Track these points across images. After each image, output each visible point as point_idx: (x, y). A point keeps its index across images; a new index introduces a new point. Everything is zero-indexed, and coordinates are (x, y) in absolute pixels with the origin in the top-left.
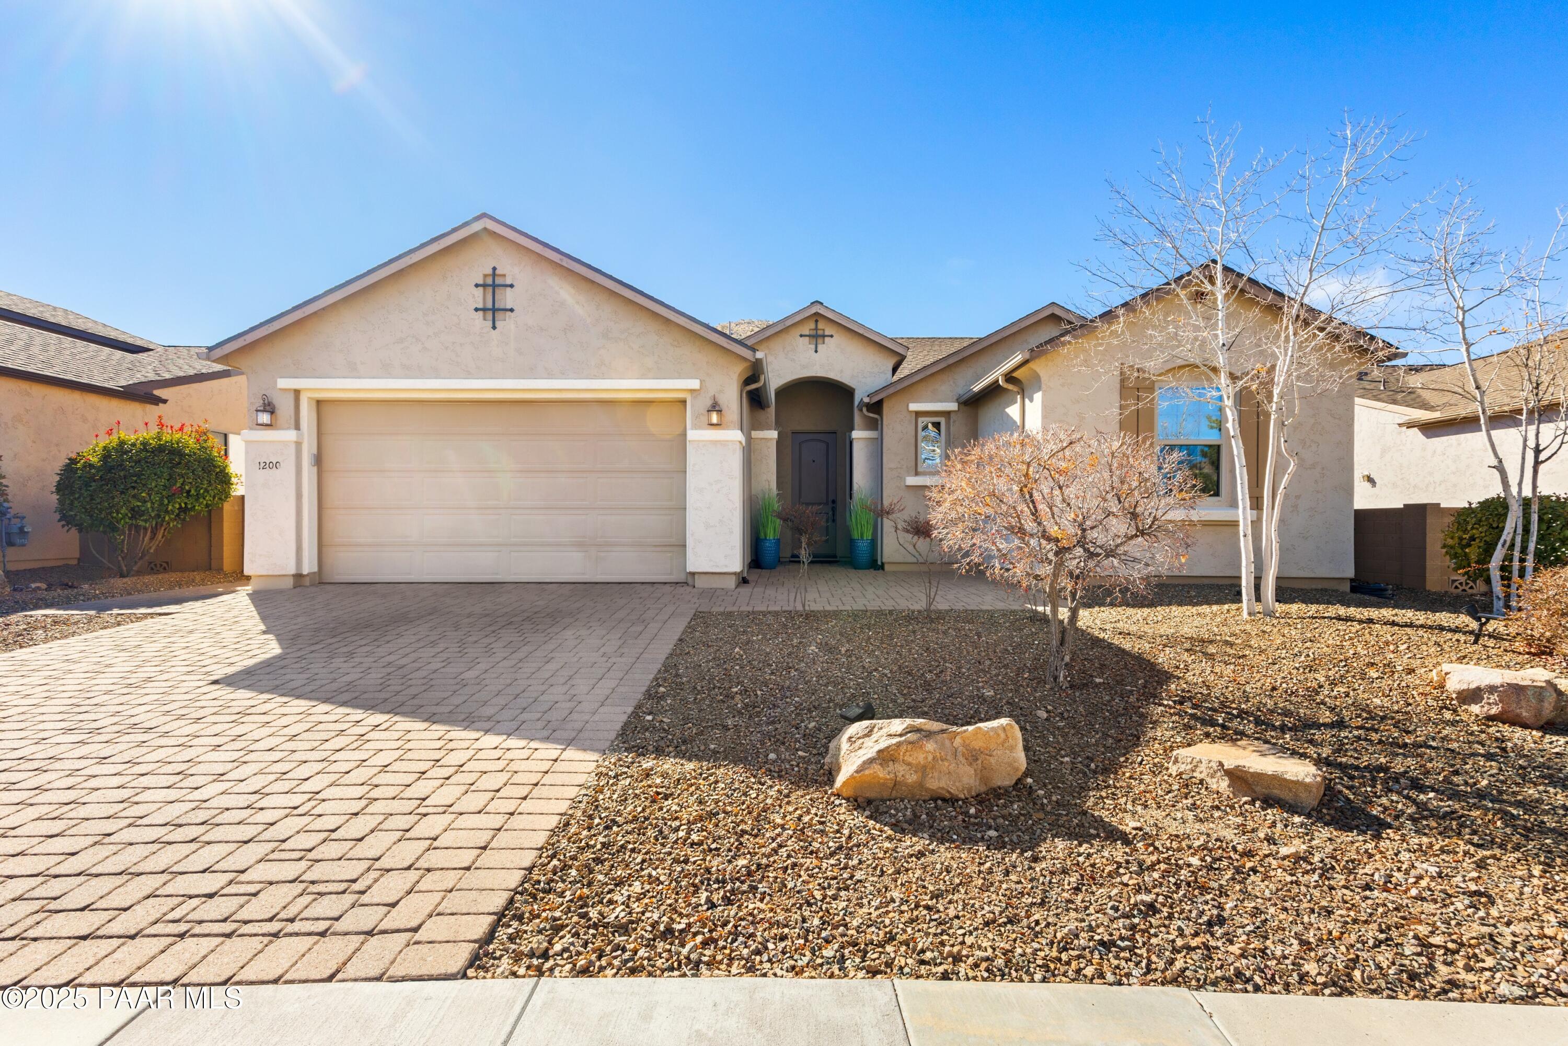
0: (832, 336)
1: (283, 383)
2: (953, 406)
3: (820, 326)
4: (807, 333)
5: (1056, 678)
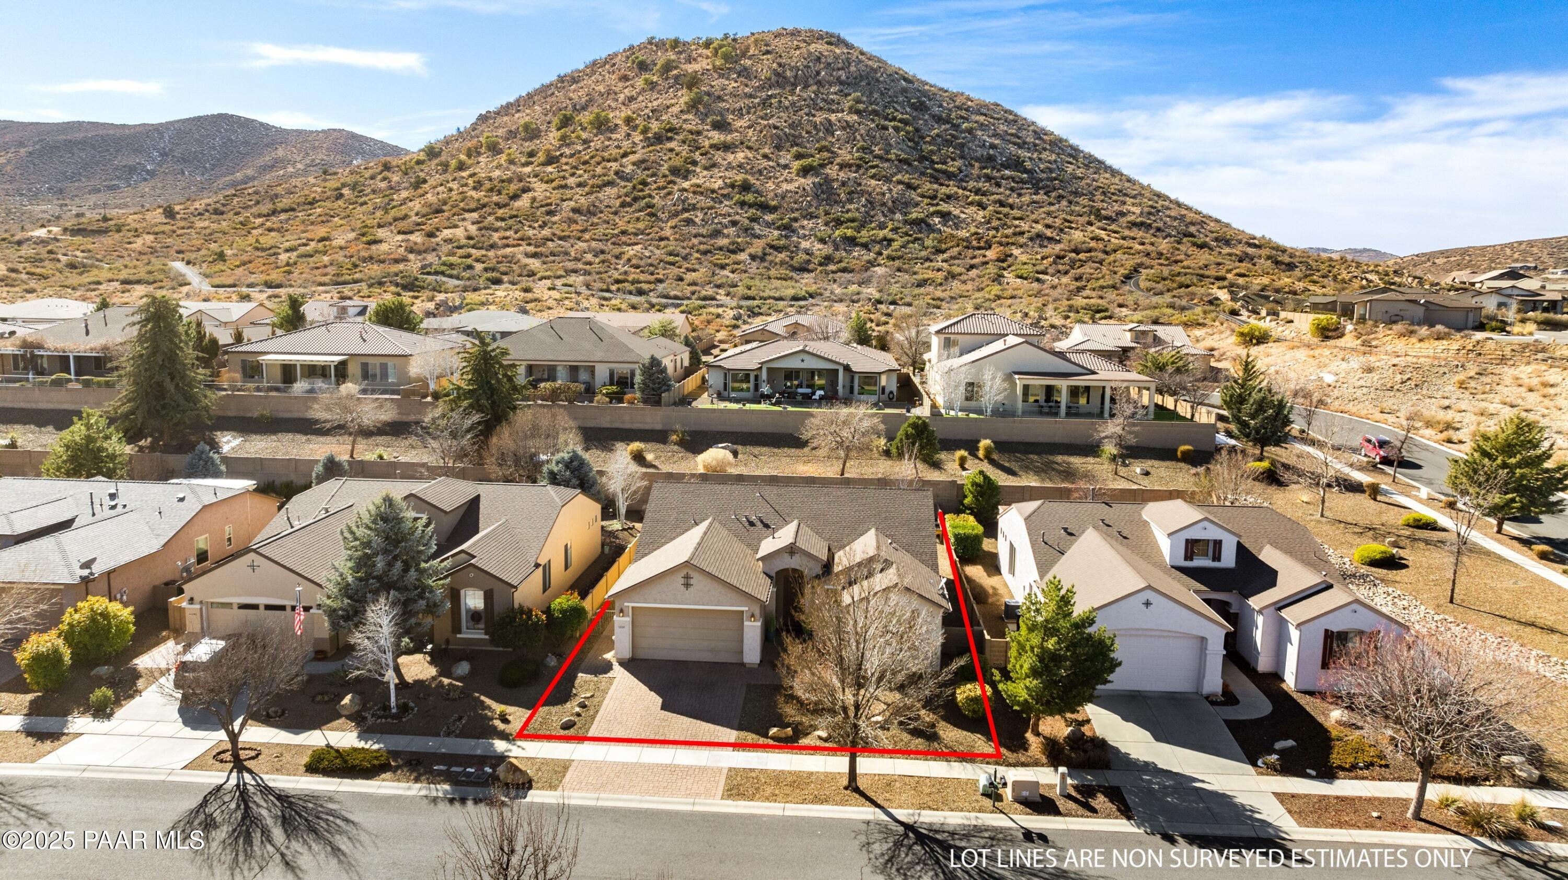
0: (798, 553)
3: (794, 549)
4: (788, 552)
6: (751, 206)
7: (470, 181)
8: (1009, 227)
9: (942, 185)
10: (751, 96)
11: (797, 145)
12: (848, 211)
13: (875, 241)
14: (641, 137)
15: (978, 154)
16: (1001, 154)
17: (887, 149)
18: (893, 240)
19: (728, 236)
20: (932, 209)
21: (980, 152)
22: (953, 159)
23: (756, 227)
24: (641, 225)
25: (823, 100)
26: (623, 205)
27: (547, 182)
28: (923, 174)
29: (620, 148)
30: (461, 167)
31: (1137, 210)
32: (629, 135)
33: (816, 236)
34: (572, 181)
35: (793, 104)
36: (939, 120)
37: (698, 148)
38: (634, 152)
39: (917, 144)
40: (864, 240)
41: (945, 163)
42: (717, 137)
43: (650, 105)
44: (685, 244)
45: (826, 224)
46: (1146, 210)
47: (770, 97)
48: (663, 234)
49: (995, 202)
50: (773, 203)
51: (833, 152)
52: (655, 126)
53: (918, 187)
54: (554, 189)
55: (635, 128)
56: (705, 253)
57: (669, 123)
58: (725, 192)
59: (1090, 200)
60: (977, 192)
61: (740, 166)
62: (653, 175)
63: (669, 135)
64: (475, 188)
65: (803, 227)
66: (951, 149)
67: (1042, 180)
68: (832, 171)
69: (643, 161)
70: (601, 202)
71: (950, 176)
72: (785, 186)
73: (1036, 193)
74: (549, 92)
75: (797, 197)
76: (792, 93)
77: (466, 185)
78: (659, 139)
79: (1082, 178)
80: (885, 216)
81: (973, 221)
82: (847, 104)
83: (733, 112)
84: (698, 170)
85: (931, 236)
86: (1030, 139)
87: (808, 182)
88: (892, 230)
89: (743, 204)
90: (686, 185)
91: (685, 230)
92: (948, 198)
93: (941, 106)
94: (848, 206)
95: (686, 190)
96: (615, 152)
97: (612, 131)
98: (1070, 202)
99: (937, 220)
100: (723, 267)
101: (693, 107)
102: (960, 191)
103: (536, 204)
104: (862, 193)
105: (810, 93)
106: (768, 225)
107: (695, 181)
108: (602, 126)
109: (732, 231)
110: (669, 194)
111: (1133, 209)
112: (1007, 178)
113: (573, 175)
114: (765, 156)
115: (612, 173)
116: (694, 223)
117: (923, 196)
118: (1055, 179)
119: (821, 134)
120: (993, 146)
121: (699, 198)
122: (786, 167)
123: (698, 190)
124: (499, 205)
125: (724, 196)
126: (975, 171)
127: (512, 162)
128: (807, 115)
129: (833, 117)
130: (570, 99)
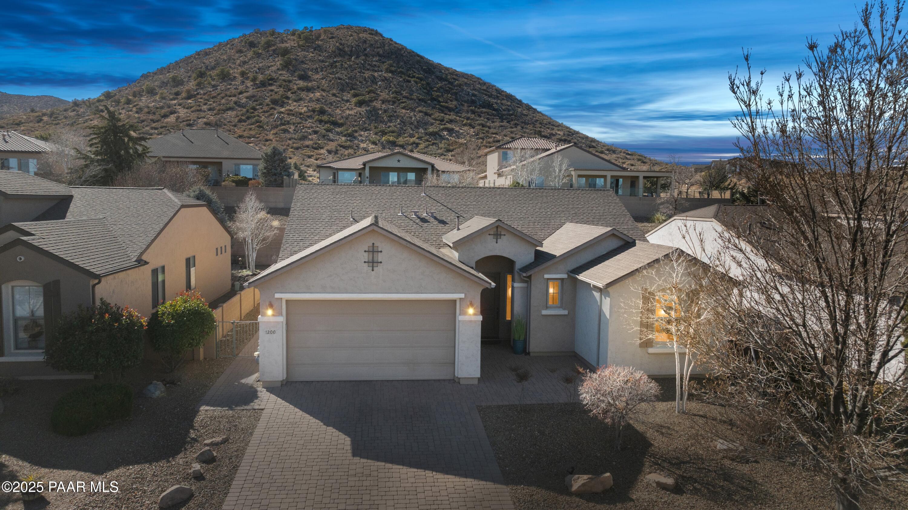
0: (505, 235)
1: (277, 296)
2: (565, 276)
3: (499, 230)
4: (492, 233)
5: (617, 447)
6: (326, 123)
7: (134, 109)
8: (491, 138)
9: (446, 114)
10: (323, 61)
11: (354, 89)
12: (389, 127)
13: (408, 144)
14: (252, 83)
15: (466, 99)
16: (479, 100)
17: (411, 92)
18: (420, 144)
19: (312, 140)
20: (442, 127)
21: (466, 98)
22: (451, 101)
23: (330, 135)
24: (252, 133)
25: (369, 64)
26: (240, 121)
27: (187, 108)
28: (434, 108)
29: (238, 89)
30: (128, 102)
31: (561, 133)
32: (243, 82)
33: (370, 140)
34: (205, 107)
35: (350, 66)
36: (441, 79)
37: (289, 90)
38: (248, 92)
39: (429, 91)
40: (401, 143)
41: (447, 102)
42: (301, 83)
43: (257, 66)
44: (283, 143)
45: (376, 134)
46: (566, 133)
47: (336, 62)
48: (268, 138)
49: (479, 125)
50: (340, 122)
51: (377, 94)
52: (260, 77)
53: (432, 114)
54: (192, 112)
55: (247, 78)
56: (297, 148)
57: (270, 75)
58: (309, 114)
59: (533, 127)
60: (468, 119)
61: (318, 100)
62: (261, 104)
63: (270, 82)
64: (137, 112)
65: (361, 136)
66: (450, 95)
67: (504, 115)
68: (377, 104)
69: (253, 96)
70: (225, 119)
71: (450, 110)
72: (348, 112)
73: (502, 122)
74: (190, 61)
75: (356, 118)
76: (350, 60)
77: (131, 111)
78: (263, 84)
79: (527, 115)
80: (413, 130)
81: (468, 134)
82: (384, 67)
83: (312, 70)
84: (290, 102)
85: (443, 142)
86: (494, 93)
87: (363, 110)
88: (418, 138)
89: (321, 121)
90: (283, 110)
91: (283, 135)
92: (451, 121)
93: (441, 72)
94: (389, 124)
95: (282, 113)
96: (234, 91)
97: (232, 80)
98: (523, 128)
99: (445, 133)
100: (310, 157)
101: (286, 67)
102: (458, 118)
103: (180, 120)
104: (398, 117)
105: (361, 60)
106: (338, 134)
107: (288, 108)
108: (225, 77)
109: (314, 136)
110: (271, 115)
111: (559, 132)
112: (485, 113)
113: (205, 104)
114: (334, 95)
115: (232, 103)
116: (289, 132)
117: (435, 119)
118: (512, 115)
119: (369, 84)
120: (474, 95)
121: (291, 117)
122: (348, 101)
123: (290, 113)
124: (153, 121)
125: (308, 117)
126: (465, 108)
127: (163, 98)
128: (359, 72)
129: (376, 74)
130: (204, 63)
